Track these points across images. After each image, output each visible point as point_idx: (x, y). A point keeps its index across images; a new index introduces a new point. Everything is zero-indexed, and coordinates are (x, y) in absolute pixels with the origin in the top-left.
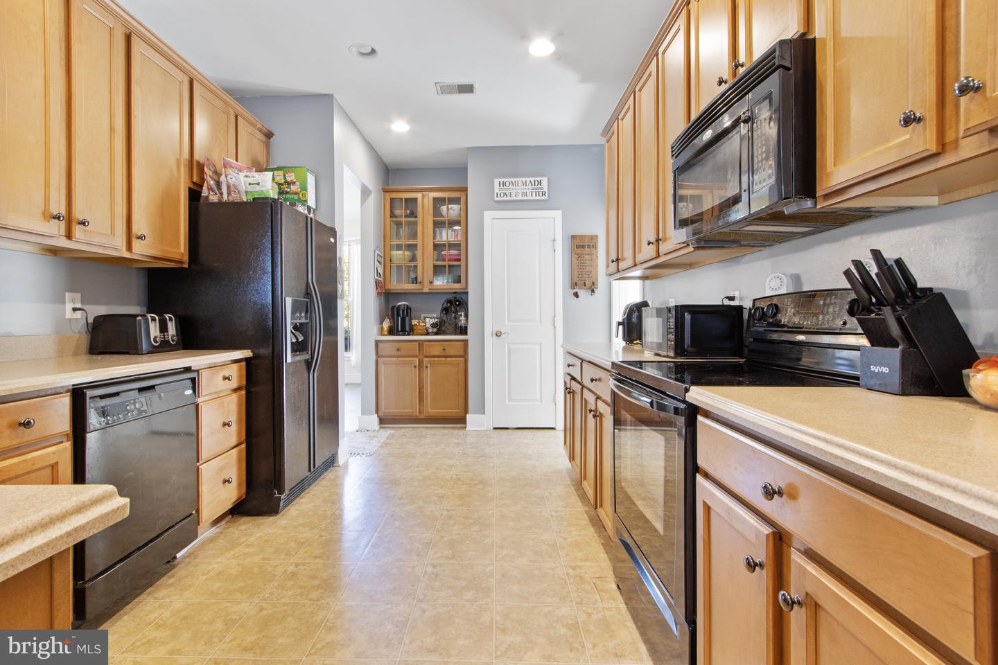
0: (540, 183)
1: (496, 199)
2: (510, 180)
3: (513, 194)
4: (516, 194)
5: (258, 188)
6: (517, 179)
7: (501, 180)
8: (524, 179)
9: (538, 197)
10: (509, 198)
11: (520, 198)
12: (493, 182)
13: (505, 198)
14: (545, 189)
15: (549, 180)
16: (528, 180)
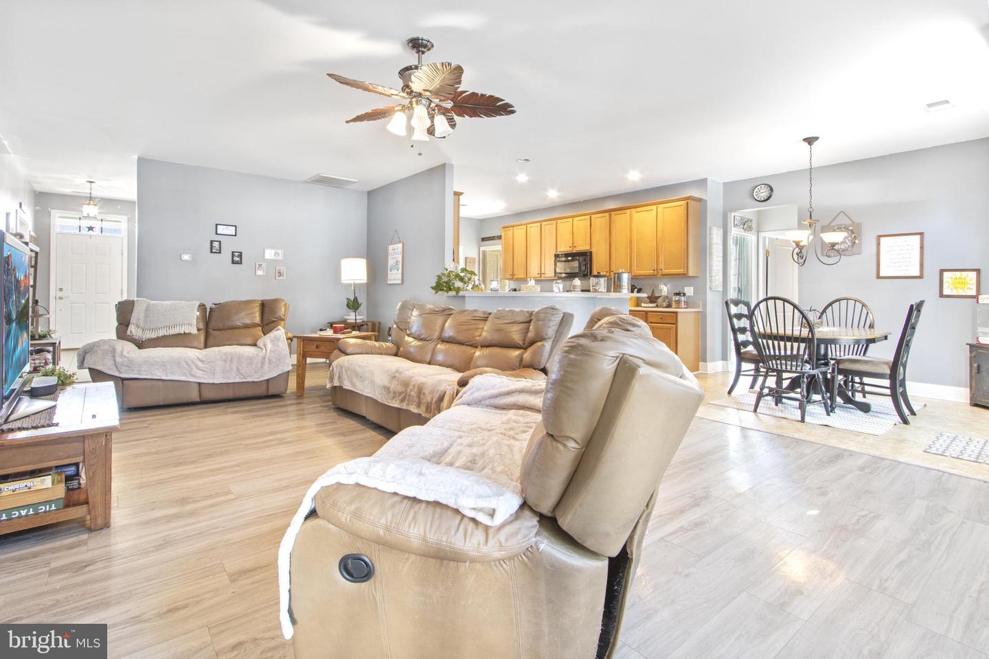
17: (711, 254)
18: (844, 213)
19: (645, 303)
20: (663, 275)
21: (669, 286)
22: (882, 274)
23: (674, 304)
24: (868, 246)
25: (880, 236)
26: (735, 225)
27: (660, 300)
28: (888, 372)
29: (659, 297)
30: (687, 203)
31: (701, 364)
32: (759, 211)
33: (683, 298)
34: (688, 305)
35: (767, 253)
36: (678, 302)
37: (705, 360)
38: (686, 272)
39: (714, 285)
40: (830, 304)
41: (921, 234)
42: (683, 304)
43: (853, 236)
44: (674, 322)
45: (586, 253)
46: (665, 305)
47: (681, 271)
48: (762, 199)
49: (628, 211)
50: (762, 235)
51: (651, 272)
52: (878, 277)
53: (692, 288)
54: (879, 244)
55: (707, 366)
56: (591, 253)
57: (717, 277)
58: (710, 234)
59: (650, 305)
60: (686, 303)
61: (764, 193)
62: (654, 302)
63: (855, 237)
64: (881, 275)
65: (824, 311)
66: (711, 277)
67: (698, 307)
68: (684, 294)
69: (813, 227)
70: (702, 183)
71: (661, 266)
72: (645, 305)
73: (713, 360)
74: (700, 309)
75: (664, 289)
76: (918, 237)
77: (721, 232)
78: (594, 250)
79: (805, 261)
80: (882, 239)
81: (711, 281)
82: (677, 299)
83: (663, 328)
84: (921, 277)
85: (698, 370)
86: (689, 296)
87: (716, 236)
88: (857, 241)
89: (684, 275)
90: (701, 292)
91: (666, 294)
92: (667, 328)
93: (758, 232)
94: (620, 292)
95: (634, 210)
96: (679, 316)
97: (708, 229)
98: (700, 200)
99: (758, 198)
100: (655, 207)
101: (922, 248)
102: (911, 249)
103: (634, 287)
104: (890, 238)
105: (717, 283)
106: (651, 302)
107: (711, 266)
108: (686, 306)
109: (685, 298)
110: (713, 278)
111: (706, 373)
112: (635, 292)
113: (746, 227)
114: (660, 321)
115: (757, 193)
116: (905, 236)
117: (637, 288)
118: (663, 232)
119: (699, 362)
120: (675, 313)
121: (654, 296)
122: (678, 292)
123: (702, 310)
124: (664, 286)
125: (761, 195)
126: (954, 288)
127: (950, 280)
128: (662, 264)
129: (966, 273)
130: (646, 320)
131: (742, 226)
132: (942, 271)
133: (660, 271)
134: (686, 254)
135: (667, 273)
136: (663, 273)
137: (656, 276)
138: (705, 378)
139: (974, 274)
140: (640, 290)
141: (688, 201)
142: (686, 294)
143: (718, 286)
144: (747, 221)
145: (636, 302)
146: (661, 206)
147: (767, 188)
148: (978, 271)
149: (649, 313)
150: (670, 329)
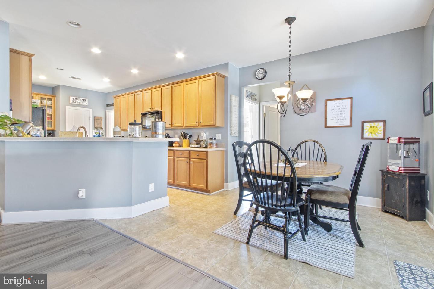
0: (85, 100)
1: (71, 103)
2: (76, 98)
3: (77, 102)
4: (78, 102)
5: (36, 104)
6: (78, 98)
7: (73, 97)
8: (80, 98)
9: (85, 104)
10: (75, 103)
11: (79, 104)
12: (69, 98)
13: (74, 103)
14: (87, 102)
15: (88, 100)
16: (82, 99)
17: (231, 112)
18: (306, 86)
20: (202, 126)
21: (207, 133)
23: (208, 146)
24: (320, 106)
25: (327, 100)
26: (247, 96)
27: (202, 143)
28: (347, 202)
29: (202, 141)
30: (215, 77)
31: (225, 184)
32: (260, 86)
33: (214, 141)
35: (264, 115)
36: (211, 144)
37: (227, 182)
39: (233, 132)
40: (300, 145)
41: (351, 98)
42: (214, 145)
44: (206, 158)
45: (158, 112)
46: (204, 146)
47: (212, 123)
48: (261, 78)
50: (262, 104)
51: (194, 124)
52: (326, 127)
53: (220, 134)
54: (326, 105)
55: (228, 185)
56: (161, 112)
57: (235, 128)
58: (230, 99)
59: (195, 146)
60: (216, 144)
61: (261, 75)
62: (199, 144)
63: (313, 100)
64: (328, 125)
65: (296, 149)
66: (231, 127)
67: (224, 147)
68: (215, 139)
69: (291, 87)
70: (226, 66)
71: (201, 120)
72: (192, 146)
73: (233, 181)
75: (204, 135)
76: (349, 100)
78: (163, 110)
79: (286, 112)
80: (328, 102)
81: (231, 130)
82: (211, 142)
83: (199, 162)
84: (350, 126)
85: (223, 188)
86: (218, 140)
87: (234, 101)
88: (314, 104)
90: (225, 137)
91: (205, 139)
92: (201, 162)
93: (260, 102)
94: (155, 137)
95: (185, 83)
96: (209, 154)
97: (229, 96)
98: (224, 77)
99: (258, 77)
100: (197, 81)
101: (351, 107)
102: (345, 108)
103: (186, 134)
104: (334, 101)
105: (235, 131)
106: (197, 144)
107: (231, 120)
108: (216, 146)
109: (216, 141)
110: (232, 128)
111: (228, 190)
112: (188, 137)
113: (253, 98)
114: (197, 157)
115: (257, 73)
116: (342, 100)
117: (189, 135)
118: (202, 97)
119: (224, 182)
120: (207, 152)
121: (198, 140)
122: (212, 137)
123: (225, 149)
124: (204, 133)
125: (260, 75)
126: (371, 133)
127: (368, 128)
128: (201, 118)
129: (376, 124)
130: (190, 156)
131: (250, 97)
132: (363, 122)
133: (200, 123)
134: (215, 112)
135: (204, 125)
136: (202, 125)
137: (198, 126)
138: (226, 195)
139: (382, 124)
140: (190, 136)
141: (216, 76)
142: (216, 139)
143: (235, 133)
144: (253, 94)
145: (188, 144)
146: (201, 80)
147: (263, 71)
148: (384, 122)
149: (191, 152)
150: (203, 163)
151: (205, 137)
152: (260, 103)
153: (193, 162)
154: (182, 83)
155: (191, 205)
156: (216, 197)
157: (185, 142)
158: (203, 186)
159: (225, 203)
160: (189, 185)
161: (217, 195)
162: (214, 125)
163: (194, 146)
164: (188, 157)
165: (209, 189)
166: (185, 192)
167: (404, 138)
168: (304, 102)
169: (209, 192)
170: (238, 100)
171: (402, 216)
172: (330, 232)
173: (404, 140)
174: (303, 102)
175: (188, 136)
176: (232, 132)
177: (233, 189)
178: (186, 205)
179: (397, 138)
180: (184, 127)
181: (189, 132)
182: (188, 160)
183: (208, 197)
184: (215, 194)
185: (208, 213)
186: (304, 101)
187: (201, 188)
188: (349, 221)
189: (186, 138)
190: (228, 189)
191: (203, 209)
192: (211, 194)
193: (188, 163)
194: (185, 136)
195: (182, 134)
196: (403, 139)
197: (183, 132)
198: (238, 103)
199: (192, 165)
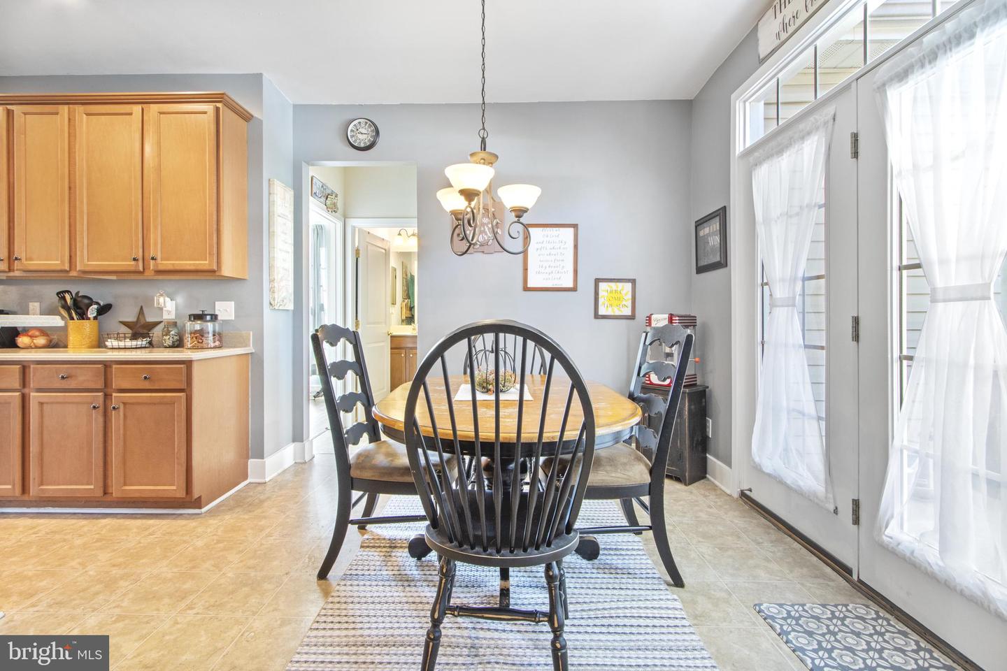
17: (271, 234)
19: (118, 338)
20: (160, 272)
21: (180, 299)
22: (530, 285)
23: (188, 342)
25: (528, 226)
26: (314, 194)
27: (157, 332)
29: (157, 324)
30: (216, 108)
31: (251, 462)
32: (345, 168)
33: (210, 325)
34: (221, 339)
35: (357, 252)
36: (200, 334)
37: (260, 454)
38: (215, 268)
39: (278, 297)
41: (575, 226)
42: (211, 338)
43: (494, 223)
44: (183, 386)
46: (169, 342)
47: (204, 264)
48: (362, 145)
49: (64, 109)
50: (352, 222)
51: (128, 265)
52: (526, 289)
53: (233, 303)
54: (527, 238)
55: (265, 462)
57: (282, 284)
58: (270, 194)
59: (128, 343)
60: (218, 336)
61: (363, 138)
62: (144, 336)
63: (497, 223)
66: (272, 281)
67: (245, 345)
68: (214, 317)
70: (254, 82)
71: (155, 249)
72: (115, 343)
73: (278, 448)
74: (250, 349)
75: (169, 306)
76: (571, 230)
77: (290, 195)
80: (532, 230)
81: (272, 290)
82: (197, 328)
83: (152, 403)
84: (574, 289)
85: (245, 479)
86: (224, 321)
87: (281, 201)
89: (212, 275)
90: (252, 312)
91: (172, 317)
92: (161, 403)
93: (345, 217)
96: (197, 370)
97: (265, 182)
98: (246, 116)
99: (355, 141)
100: (137, 109)
101: (576, 247)
102: (564, 248)
103: (86, 301)
104: (541, 229)
105: (284, 294)
106: (134, 337)
107: (271, 259)
108: (217, 343)
109: (217, 325)
110: (276, 285)
111: (262, 481)
112: (92, 312)
113: (328, 202)
114: (147, 385)
115: (352, 131)
116: (557, 229)
117: (97, 303)
118: (159, 169)
119: (248, 458)
120: (188, 364)
121: (142, 322)
122: (201, 313)
123: (253, 351)
124: (168, 299)
125: (360, 136)
126: (611, 305)
127: (605, 294)
128: (156, 244)
129: (620, 285)
130: (107, 383)
131: (323, 199)
132: (597, 281)
133: (152, 262)
134: (215, 226)
135: (170, 268)
136: (161, 268)
137: (142, 273)
138: (262, 502)
139: (629, 285)
140: (104, 310)
141: (219, 105)
142: (219, 318)
143: (285, 301)
144: (330, 192)
145: (94, 337)
146: (155, 108)
147: (370, 126)
148: (633, 282)
149: (114, 366)
150: (172, 403)
151: (169, 312)
152: (347, 220)
153: (125, 404)
154: (66, 107)
155: (122, 583)
156: (227, 517)
157: (80, 332)
158: (173, 489)
159: (269, 535)
160: (105, 493)
161: (231, 509)
162: (214, 271)
163: (122, 344)
164: (100, 385)
165: (196, 495)
166: (84, 522)
167: (679, 317)
168: (519, 217)
169: (198, 504)
170: (292, 199)
171: (676, 478)
172: (596, 561)
173: (679, 320)
174: (517, 217)
175: (95, 306)
176: (276, 295)
177: (279, 475)
178: (98, 587)
179: (667, 316)
180: (73, 274)
181: (101, 295)
182: (101, 400)
183: (192, 524)
184: (218, 506)
185: (212, 601)
186: (519, 213)
187: (161, 495)
188: (651, 528)
189: (82, 316)
190: (263, 476)
191: (187, 586)
192: (204, 510)
193: (101, 409)
194: (78, 308)
195: (64, 298)
196: (677, 318)
197: (68, 292)
198: (292, 208)
199: (116, 419)
